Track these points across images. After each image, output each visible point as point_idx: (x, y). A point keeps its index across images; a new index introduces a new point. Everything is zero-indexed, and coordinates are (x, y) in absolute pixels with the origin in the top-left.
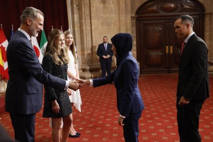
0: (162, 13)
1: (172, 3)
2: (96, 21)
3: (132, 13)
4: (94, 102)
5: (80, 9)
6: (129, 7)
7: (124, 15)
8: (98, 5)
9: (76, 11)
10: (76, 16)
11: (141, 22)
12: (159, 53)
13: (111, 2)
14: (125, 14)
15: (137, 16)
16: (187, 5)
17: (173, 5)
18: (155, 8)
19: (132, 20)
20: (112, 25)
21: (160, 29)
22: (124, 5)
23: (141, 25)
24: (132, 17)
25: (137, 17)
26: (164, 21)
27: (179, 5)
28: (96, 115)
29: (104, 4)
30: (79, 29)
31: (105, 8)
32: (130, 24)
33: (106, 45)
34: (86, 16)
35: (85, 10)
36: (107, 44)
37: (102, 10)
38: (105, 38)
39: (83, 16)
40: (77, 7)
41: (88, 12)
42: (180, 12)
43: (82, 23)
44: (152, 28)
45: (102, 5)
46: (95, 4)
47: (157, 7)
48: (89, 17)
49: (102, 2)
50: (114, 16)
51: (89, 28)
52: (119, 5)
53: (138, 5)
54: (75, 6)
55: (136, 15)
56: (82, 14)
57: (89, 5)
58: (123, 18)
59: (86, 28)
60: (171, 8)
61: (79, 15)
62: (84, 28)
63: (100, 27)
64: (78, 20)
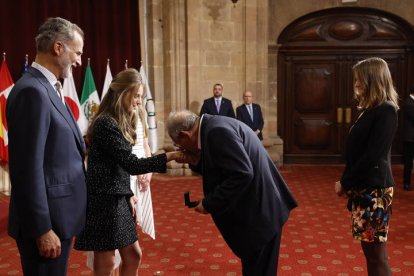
0: (331, 41)
1: (352, 21)
2: (197, 52)
3: (270, 39)
4: (187, 218)
5: (165, 27)
6: (265, 28)
7: (255, 43)
8: (203, 20)
9: (157, 31)
10: (157, 42)
11: (288, 58)
12: (324, 122)
13: (229, 16)
14: (258, 41)
15: (280, 45)
16: (383, 27)
17: (353, 27)
18: (317, 30)
19: (269, 52)
20: (230, 63)
21: (327, 73)
22: (255, 22)
23: (289, 64)
24: (270, 48)
25: (281, 48)
26: (334, 58)
27: (366, 27)
28: (191, 245)
29: (215, 19)
30: (162, 67)
31: (215, 26)
32: (266, 61)
33: (218, 102)
34: (178, 42)
35: (176, 30)
36: (220, 99)
37: (209, 30)
38: (218, 87)
39: (172, 41)
40: (161, 24)
41: (181, 35)
42: (368, 40)
43: (169, 54)
44: (310, 70)
45: (210, 22)
46: (196, 19)
47: (320, 29)
48: (182, 44)
49: (210, 15)
50: (234, 45)
51: (183, 66)
52: (244, 22)
53: (283, 23)
54: (155, 21)
55: (278, 43)
56: (169, 37)
57: (184, 20)
58: (252, 47)
59: (178, 66)
60: (349, 31)
61: (164, 39)
62: (172, 65)
63: (205, 65)
64: (161, 50)
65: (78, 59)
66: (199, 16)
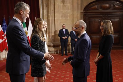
0: (101, 10)
1: (107, 4)
2: (58, 14)
3: (81, 10)
4: (57, 67)
5: (47, 6)
6: (80, 6)
7: (76, 11)
8: (60, 4)
9: (45, 7)
10: (45, 11)
11: (87, 16)
12: (98, 36)
13: (68, 2)
14: (77, 10)
15: (84, 12)
16: (117, 5)
17: (108, 5)
18: (96, 7)
19: (81, 14)
20: (68, 18)
21: (99, 21)
22: (76, 4)
23: (87, 18)
25: (84, 13)
26: (101, 16)
27: (112, 5)
28: (59, 75)
29: (63, 3)
30: (47, 19)
31: (64, 6)
32: (80, 17)
33: (64, 30)
34: (52, 11)
35: (51, 7)
36: (65, 29)
37: (62, 7)
38: (64, 26)
39: (50, 11)
40: (46, 5)
41: (53, 8)
42: (113, 9)
43: (49, 15)
44: (94, 20)
45: (62, 4)
46: (57, 3)
48: (53, 12)
49: (62, 2)
50: (70, 12)
51: (54, 19)
52: (73, 4)
53: (85, 4)
54: (44, 4)
55: (84, 11)
56: (49, 9)
57: (53, 3)
58: (75, 12)
59: (51, 19)
60: (106, 7)
61: (47, 10)
62: (50, 19)
63: (60, 19)
64: (46, 13)
65: (28, 16)
66: (58, 3)
